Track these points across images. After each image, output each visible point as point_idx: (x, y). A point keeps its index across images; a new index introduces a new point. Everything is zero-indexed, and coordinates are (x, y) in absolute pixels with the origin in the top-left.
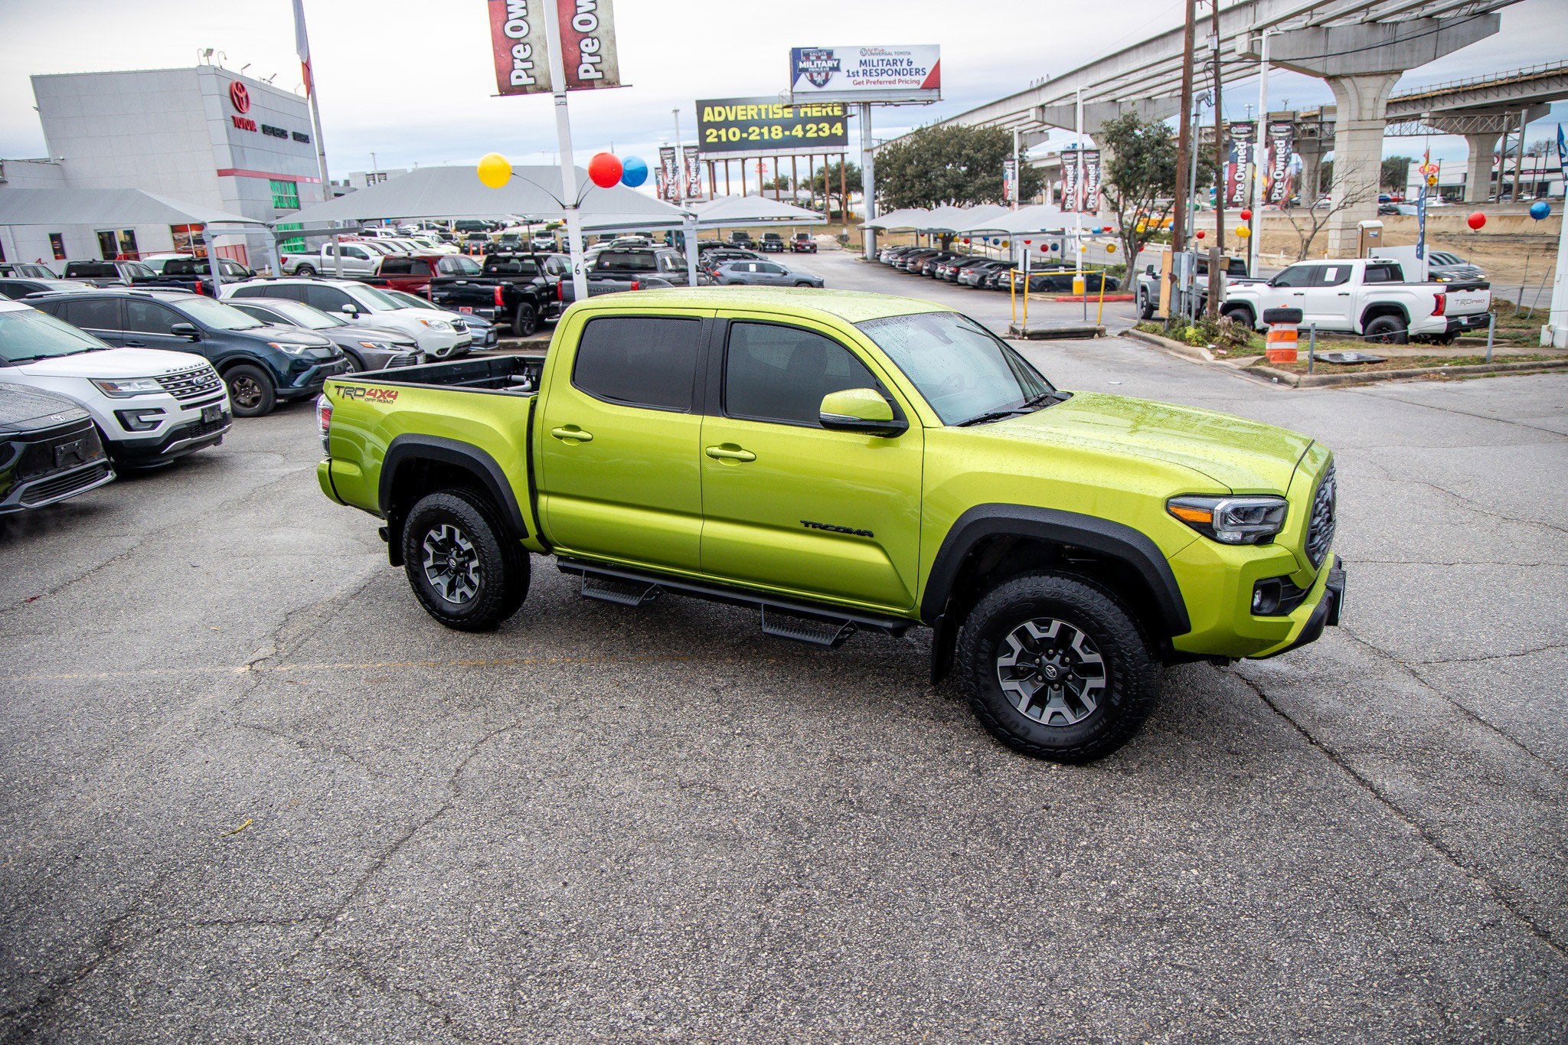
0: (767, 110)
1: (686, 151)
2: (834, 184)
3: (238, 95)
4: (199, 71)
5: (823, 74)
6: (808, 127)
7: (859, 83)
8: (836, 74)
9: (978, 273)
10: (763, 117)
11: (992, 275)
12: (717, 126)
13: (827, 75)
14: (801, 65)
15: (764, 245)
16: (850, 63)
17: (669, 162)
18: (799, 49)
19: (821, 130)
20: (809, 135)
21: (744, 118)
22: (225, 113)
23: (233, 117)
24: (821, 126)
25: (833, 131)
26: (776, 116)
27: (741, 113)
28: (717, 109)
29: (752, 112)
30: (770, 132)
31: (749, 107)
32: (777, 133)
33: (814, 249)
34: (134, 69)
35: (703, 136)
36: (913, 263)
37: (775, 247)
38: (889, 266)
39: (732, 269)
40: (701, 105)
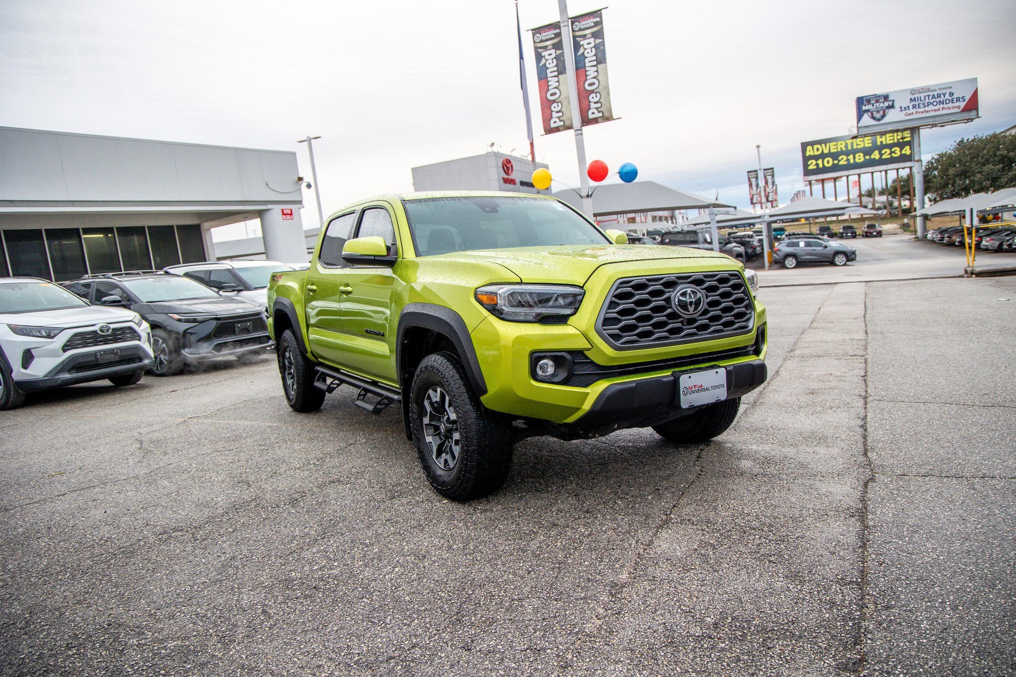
0: (852, 144)
1: (766, 172)
2: (905, 189)
3: (507, 165)
4: (487, 156)
5: (881, 112)
6: (883, 152)
7: (910, 114)
8: (891, 111)
9: (997, 240)
10: (850, 148)
11: (1008, 241)
12: (816, 158)
13: (884, 112)
14: (864, 108)
15: (842, 234)
16: (902, 101)
17: (753, 180)
18: (863, 97)
19: (894, 152)
20: (884, 157)
21: (836, 150)
22: (499, 176)
23: (503, 178)
24: (893, 150)
25: (903, 152)
26: (859, 147)
27: (833, 148)
28: (815, 147)
29: (841, 146)
30: (854, 158)
31: (839, 143)
32: (860, 158)
33: (880, 234)
34: (456, 158)
35: (805, 166)
36: (948, 237)
37: (849, 234)
38: (933, 241)
39: (788, 246)
40: (804, 146)
